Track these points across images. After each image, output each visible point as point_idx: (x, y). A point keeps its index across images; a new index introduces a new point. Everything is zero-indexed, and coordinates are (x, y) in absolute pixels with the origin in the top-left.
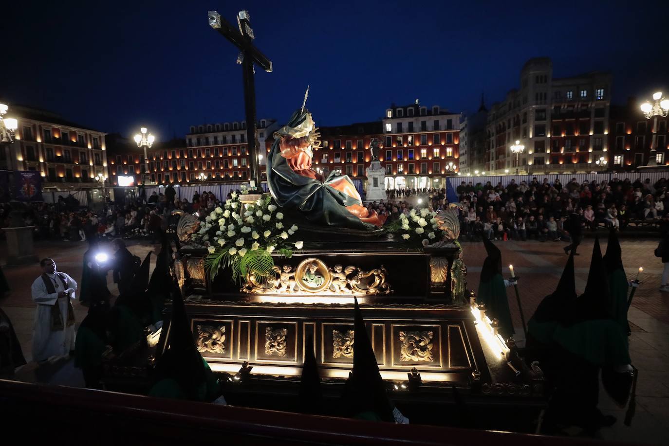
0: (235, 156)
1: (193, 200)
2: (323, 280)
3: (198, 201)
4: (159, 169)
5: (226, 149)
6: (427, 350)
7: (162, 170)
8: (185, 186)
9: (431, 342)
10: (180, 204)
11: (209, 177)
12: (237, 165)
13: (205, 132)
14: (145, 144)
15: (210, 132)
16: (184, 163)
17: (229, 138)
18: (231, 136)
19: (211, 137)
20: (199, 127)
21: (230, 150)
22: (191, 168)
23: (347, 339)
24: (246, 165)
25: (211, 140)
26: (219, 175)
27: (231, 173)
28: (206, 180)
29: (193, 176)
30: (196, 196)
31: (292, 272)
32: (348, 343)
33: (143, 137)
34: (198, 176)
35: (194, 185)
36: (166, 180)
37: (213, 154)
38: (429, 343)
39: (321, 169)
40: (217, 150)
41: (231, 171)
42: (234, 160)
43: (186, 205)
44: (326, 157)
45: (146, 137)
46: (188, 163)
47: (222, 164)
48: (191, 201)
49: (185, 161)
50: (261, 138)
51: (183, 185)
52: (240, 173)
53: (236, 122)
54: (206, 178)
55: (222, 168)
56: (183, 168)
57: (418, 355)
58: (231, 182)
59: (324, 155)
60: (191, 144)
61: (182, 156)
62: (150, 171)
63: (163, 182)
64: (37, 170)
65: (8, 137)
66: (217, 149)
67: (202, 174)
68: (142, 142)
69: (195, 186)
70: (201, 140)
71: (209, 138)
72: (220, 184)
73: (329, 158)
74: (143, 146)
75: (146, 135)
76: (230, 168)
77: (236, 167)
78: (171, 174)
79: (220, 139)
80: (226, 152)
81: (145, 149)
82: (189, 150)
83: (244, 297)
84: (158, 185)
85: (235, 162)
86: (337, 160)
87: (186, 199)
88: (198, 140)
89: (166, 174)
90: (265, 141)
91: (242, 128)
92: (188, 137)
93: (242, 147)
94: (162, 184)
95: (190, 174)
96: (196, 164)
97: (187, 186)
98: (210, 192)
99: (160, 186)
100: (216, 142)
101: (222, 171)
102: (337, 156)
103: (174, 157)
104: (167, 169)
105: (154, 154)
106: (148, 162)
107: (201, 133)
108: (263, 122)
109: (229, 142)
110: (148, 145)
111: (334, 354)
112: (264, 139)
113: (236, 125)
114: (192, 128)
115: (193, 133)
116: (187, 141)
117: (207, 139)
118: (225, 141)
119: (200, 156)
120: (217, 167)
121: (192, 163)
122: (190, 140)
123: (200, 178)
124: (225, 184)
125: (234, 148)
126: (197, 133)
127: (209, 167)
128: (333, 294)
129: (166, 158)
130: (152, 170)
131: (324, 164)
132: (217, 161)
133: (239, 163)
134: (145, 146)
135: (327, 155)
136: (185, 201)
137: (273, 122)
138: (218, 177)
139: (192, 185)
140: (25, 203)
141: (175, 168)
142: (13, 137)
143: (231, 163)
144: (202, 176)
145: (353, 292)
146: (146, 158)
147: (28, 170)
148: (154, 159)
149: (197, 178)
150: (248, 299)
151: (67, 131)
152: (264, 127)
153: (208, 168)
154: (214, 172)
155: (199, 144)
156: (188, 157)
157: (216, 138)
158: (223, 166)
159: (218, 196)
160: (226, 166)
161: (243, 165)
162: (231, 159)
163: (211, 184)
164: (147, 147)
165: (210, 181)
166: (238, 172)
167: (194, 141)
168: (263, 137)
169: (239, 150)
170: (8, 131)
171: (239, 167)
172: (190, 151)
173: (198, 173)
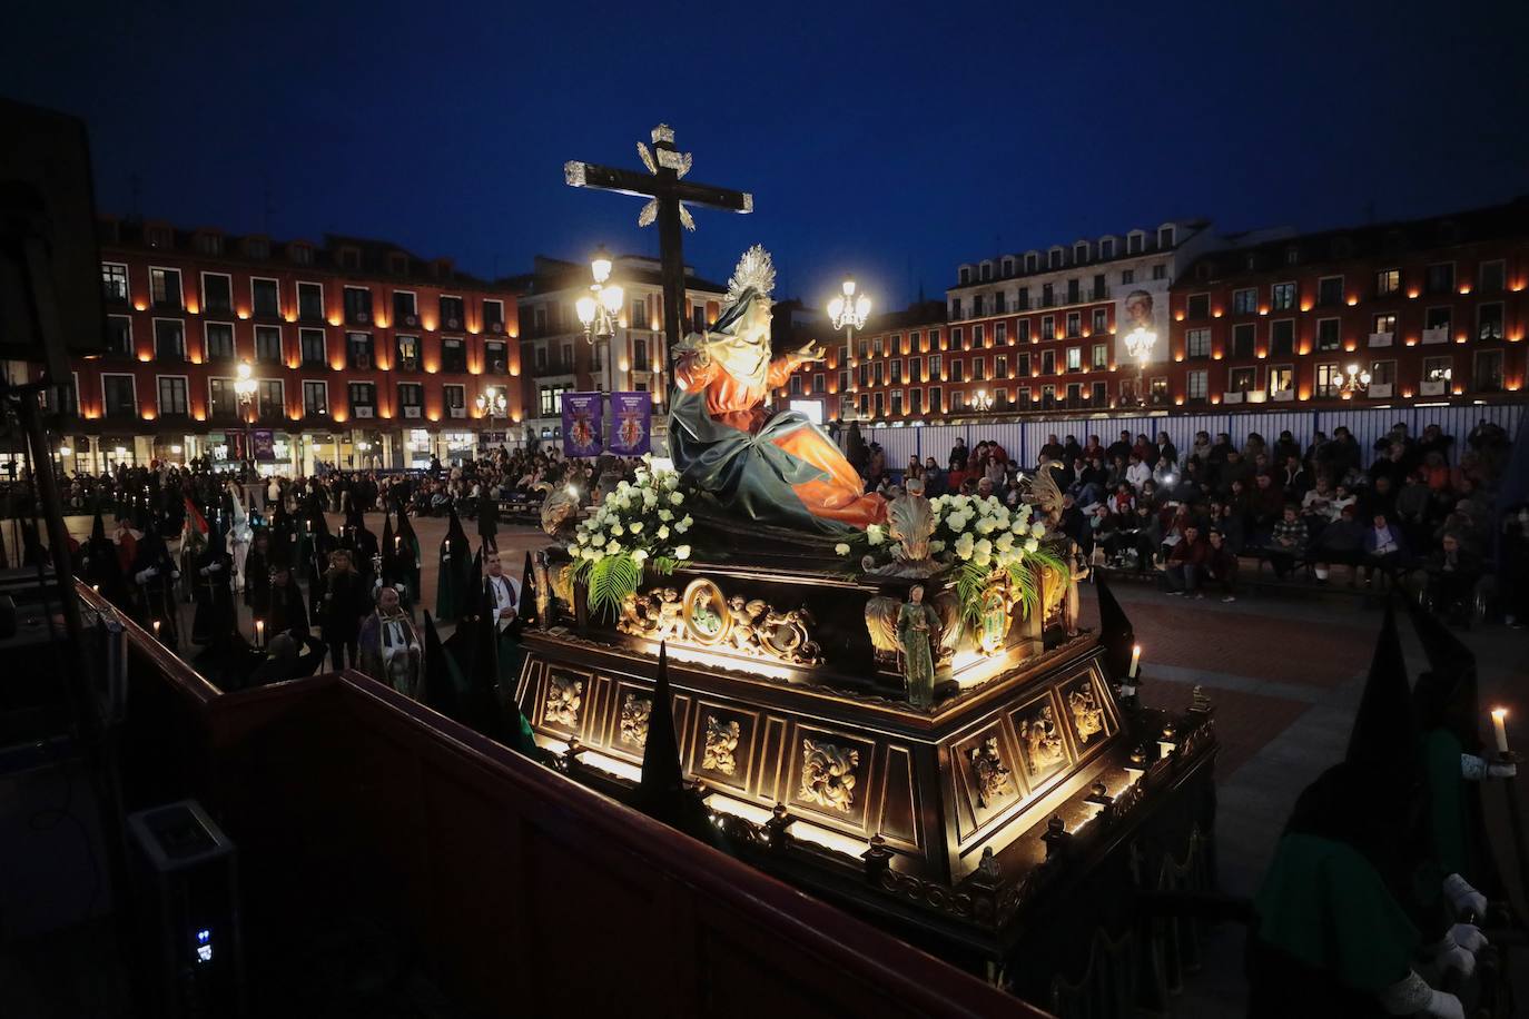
0: (1073, 340)
1: (951, 461)
2: (717, 622)
3: (963, 465)
4: (878, 382)
5: (1049, 321)
6: (841, 786)
7: (886, 383)
8: (936, 426)
9: (853, 771)
10: (917, 472)
11: (1001, 399)
12: (1078, 365)
13: (998, 278)
14: (849, 322)
15: (1008, 277)
16: (940, 364)
17: (1061, 289)
18: (1066, 283)
19: (1011, 289)
20: (981, 265)
21: (1060, 325)
22: (956, 377)
23: (723, 735)
24: (1105, 363)
25: (1012, 298)
26: (1027, 395)
27: (1060, 389)
28: (992, 409)
29: (960, 397)
30: (960, 453)
31: (678, 600)
32: (724, 743)
33: (845, 306)
34: (971, 398)
35: (959, 422)
36: (893, 410)
37: (1015, 338)
38: (847, 774)
39: (1365, 367)
40: (1025, 325)
41: (1060, 382)
42: (1072, 352)
43: (931, 475)
44: (1388, 327)
45: (853, 305)
46: (950, 364)
47: (1037, 363)
48: (944, 464)
49: (940, 359)
50: (1159, 282)
51: (933, 423)
52: (1087, 387)
53: (1080, 243)
54: (990, 402)
55: (1035, 375)
56: (935, 377)
57: (824, 794)
58: (1057, 414)
59: (1381, 321)
60: (958, 315)
61: (934, 347)
62: (859, 386)
63: (887, 414)
64: (648, 390)
65: (607, 326)
66: (1026, 322)
67: (982, 393)
68: (842, 317)
69: (962, 424)
70: (985, 300)
71: (1006, 293)
72: (1025, 420)
73: (1399, 332)
74: (845, 327)
75: (854, 297)
76: (1060, 372)
77: (1076, 370)
78: (905, 394)
79: (1036, 294)
80: (1050, 331)
81: (849, 334)
82: (952, 330)
83: (620, 639)
84: (873, 423)
85: (1075, 357)
86: (1440, 335)
87: (932, 459)
88: (978, 301)
89: (894, 395)
90: (1169, 289)
91: (1101, 257)
92: (952, 295)
93: (1098, 314)
94: (884, 419)
95: (953, 393)
96: (968, 364)
97: (942, 423)
98: (993, 443)
99: (879, 425)
100: (1024, 303)
101: (1036, 384)
102: (1436, 320)
103: (915, 349)
104: (896, 382)
105: (871, 345)
106: (855, 365)
107: (986, 281)
108: (1167, 233)
109: (1060, 301)
110: (856, 323)
111: (706, 762)
112: (1166, 282)
113: (1081, 250)
114: (965, 272)
115: (965, 284)
116: (950, 307)
117: (1000, 296)
118: (1048, 298)
119: (979, 343)
120: (1024, 371)
121: (958, 365)
122: (957, 303)
123: (975, 403)
124: (1042, 418)
125: (1073, 318)
126: (976, 282)
127: (1001, 374)
128: (733, 651)
129: (896, 352)
130: (862, 385)
131: (1380, 352)
132: (1022, 357)
133: (1086, 358)
134: (850, 325)
135: (1392, 319)
136: (930, 465)
137: (1199, 228)
138: (1024, 399)
139: (953, 423)
140: (625, 458)
141: (915, 379)
142: (616, 325)
143: (1062, 358)
144: (982, 399)
145: (761, 653)
146: (849, 355)
147: (634, 391)
148: (870, 357)
149: (968, 403)
150: (625, 644)
151: (703, 304)
152: (1167, 247)
153: (999, 376)
154: (1012, 385)
155: (978, 310)
156: (949, 349)
157: (1023, 292)
158: (1038, 369)
159: (1015, 454)
160: (1049, 368)
161: (1098, 363)
162: (1062, 348)
163: (1003, 420)
164: (853, 327)
165: (1001, 412)
166: (1082, 385)
167: (967, 304)
168: (1162, 277)
169: (1087, 323)
170: (609, 314)
171: (1085, 371)
172: (955, 331)
173: (969, 390)
